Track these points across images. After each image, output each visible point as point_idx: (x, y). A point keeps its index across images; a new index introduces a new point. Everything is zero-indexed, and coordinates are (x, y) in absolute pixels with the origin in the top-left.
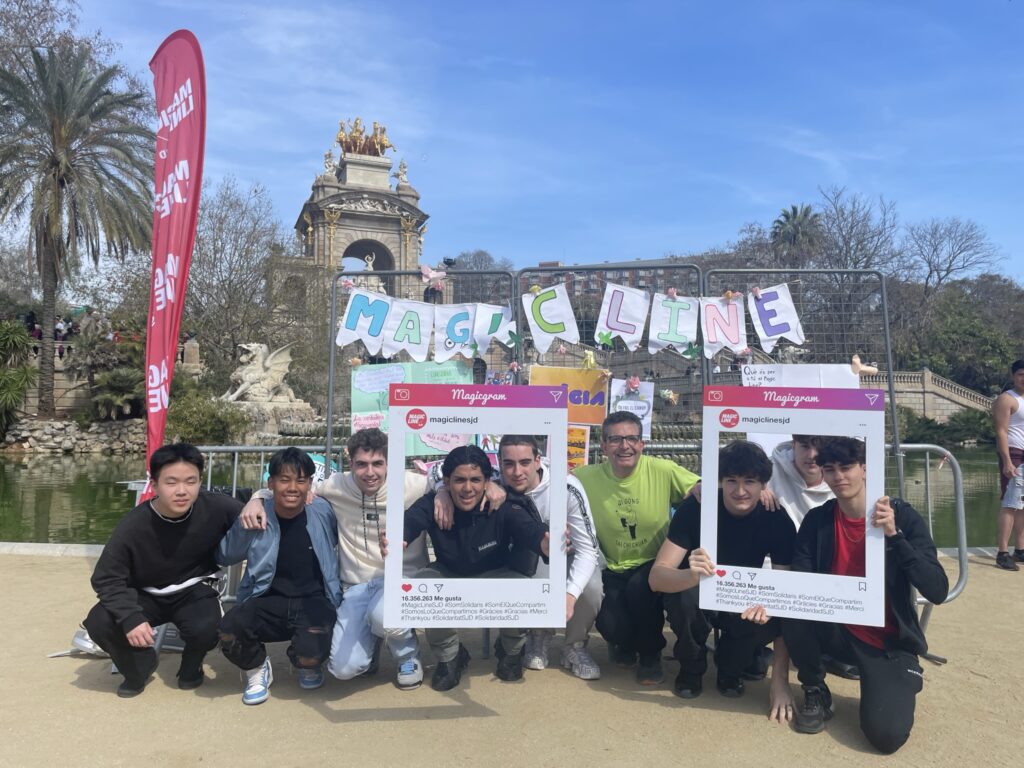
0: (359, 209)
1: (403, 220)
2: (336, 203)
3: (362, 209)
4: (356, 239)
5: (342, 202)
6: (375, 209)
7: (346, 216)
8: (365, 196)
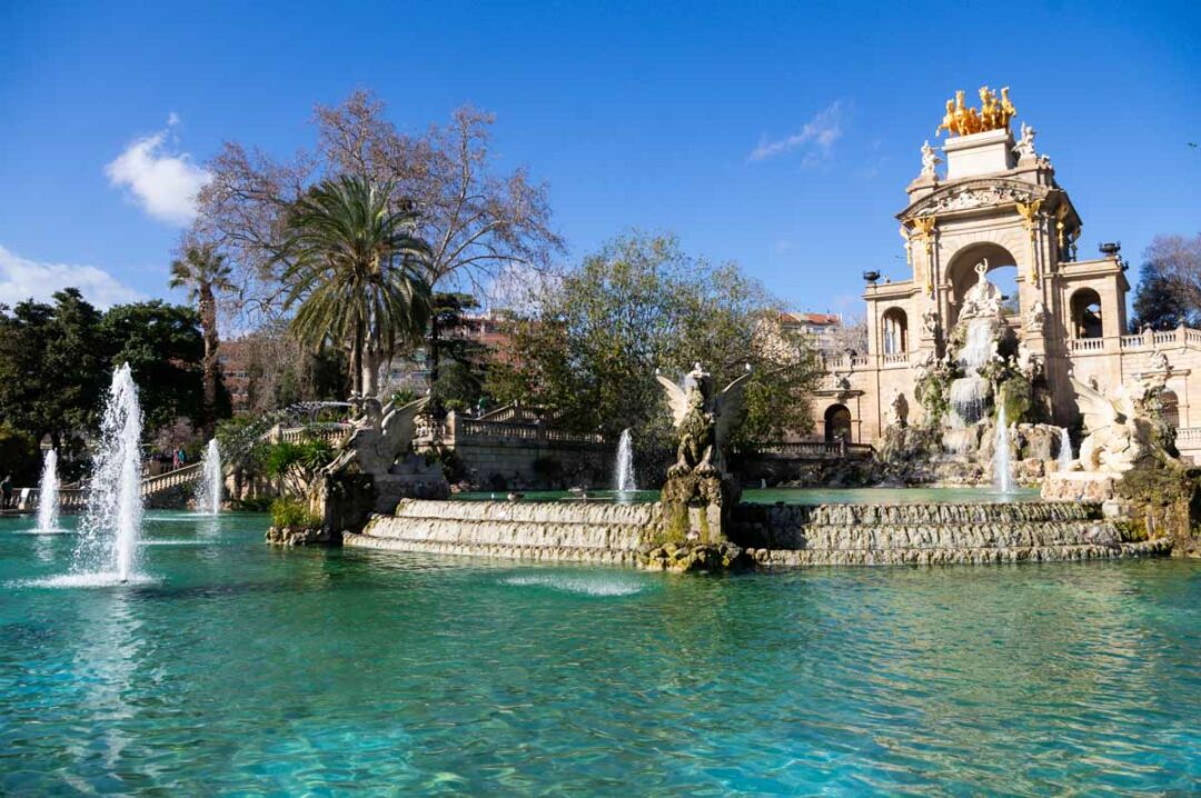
0: (959, 207)
1: (1020, 206)
2: (928, 207)
3: (962, 207)
4: (960, 247)
5: (933, 204)
6: (978, 202)
7: (940, 221)
8: (963, 188)
